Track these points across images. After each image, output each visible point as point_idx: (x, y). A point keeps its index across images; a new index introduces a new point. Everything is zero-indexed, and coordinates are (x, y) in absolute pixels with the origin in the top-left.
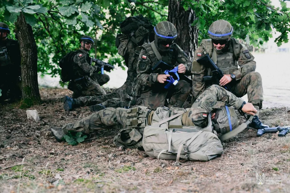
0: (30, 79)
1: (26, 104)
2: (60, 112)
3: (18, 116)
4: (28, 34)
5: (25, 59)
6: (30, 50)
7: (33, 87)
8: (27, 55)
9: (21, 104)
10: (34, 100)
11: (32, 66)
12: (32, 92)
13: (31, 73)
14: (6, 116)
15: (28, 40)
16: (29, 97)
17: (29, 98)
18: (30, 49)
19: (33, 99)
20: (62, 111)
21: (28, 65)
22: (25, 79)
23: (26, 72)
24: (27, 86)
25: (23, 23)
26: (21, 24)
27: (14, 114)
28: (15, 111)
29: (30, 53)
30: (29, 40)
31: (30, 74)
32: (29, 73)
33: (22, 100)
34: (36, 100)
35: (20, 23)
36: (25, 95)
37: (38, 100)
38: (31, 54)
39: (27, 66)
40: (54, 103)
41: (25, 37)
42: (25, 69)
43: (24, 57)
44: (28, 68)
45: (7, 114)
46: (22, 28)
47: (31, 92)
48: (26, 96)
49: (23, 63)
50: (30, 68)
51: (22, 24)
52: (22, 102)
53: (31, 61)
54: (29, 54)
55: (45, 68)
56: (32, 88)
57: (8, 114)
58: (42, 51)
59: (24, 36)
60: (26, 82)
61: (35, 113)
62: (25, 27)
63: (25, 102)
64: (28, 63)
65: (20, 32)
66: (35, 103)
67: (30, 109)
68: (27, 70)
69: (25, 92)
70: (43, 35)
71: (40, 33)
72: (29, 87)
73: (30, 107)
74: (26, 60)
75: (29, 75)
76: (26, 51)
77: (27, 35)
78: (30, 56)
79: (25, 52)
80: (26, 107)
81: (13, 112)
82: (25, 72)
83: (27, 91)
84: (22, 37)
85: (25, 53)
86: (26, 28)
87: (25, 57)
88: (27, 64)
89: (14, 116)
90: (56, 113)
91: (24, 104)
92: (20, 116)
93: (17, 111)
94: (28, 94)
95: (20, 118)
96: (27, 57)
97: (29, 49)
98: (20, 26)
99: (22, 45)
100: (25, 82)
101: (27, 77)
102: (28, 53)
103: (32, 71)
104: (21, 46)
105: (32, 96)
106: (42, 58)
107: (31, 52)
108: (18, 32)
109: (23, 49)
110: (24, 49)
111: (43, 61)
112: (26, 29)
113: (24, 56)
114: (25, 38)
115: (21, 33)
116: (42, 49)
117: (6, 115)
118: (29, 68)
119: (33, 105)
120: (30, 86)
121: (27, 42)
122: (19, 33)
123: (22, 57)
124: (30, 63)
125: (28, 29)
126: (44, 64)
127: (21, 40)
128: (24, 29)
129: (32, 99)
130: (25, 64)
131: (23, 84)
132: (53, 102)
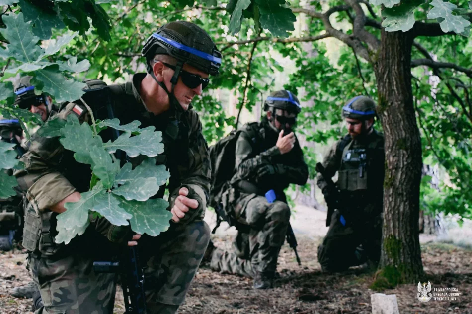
0: (399, 220)
1: (386, 279)
2: (460, 307)
3: (360, 305)
4: (403, 116)
5: (391, 174)
6: (404, 154)
7: (406, 240)
8: (397, 164)
9: (375, 279)
10: (405, 272)
11: (406, 189)
12: (402, 251)
13: (404, 207)
14: (333, 302)
15: (401, 130)
16: (394, 262)
17: (394, 266)
18: (405, 152)
19: (404, 268)
20: (464, 307)
21: (398, 189)
22: (388, 221)
23: (393, 204)
24: (392, 236)
25: (393, 93)
26: (390, 94)
27: (351, 300)
28: (356, 292)
29: (405, 159)
30: (403, 132)
31: (402, 209)
32: (400, 206)
33: (380, 268)
34: (410, 272)
35: (387, 93)
36: (386, 257)
37: (415, 273)
38: (405, 163)
39: (396, 189)
40: (453, 284)
41: (396, 123)
42: (390, 196)
43: (390, 170)
44: (397, 194)
45: (337, 298)
46: (392, 103)
47: (399, 251)
48: (388, 260)
49: (387, 184)
50: (402, 194)
51: (392, 95)
52: (378, 274)
53: (405, 179)
54: (401, 161)
55: (466, 206)
56: (403, 244)
57: (339, 298)
58: (461, 166)
59: (394, 121)
60: (390, 228)
61: (390, 302)
62: (397, 101)
63: (385, 275)
64: (398, 183)
65: (386, 113)
66: (406, 278)
67: (393, 291)
68: (396, 199)
69: (387, 251)
70: (464, 130)
71: (455, 125)
72: (395, 237)
73: (392, 288)
74: (394, 177)
75: (399, 211)
76: (395, 156)
77: (401, 120)
78: (403, 168)
79: (393, 157)
80: (383, 286)
81: (351, 294)
82: (390, 203)
83: (391, 249)
84: (389, 125)
85: (393, 159)
86: (400, 103)
87: (393, 169)
88: (396, 185)
89: (349, 303)
90: (450, 308)
91: (381, 278)
92: (364, 305)
93: (360, 294)
94: (394, 255)
95: (362, 310)
96: (397, 169)
97: (403, 151)
98: (387, 99)
99: (388, 142)
100: (388, 227)
101: (393, 215)
102: (399, 161)
103: (405, 202)
104: (387, 144)
105: (401, 261)
106: (458, 180)
107: (407, 159)
108: (383, 113)
109: (390, 150)
110: (391, 152)
111: (462, 189)
112: (399, 105)
113: (391, 167)
114: (396, 127)
115: (388, 116)
116: (459, 161)
117: (334, 299)
118: (399, 194)
119: (401, 282)
120: (398, 238)
121: (399, 136)
122: (384, 115)
123: (387, 168)
124: (403, 184)
125: (403, 105)
126: (463, 195)
127: (388, 131)
128: (395, 106)
129: (402, 268)
130: (392, 185)
131: (384, 230)
132: (451, 281)
